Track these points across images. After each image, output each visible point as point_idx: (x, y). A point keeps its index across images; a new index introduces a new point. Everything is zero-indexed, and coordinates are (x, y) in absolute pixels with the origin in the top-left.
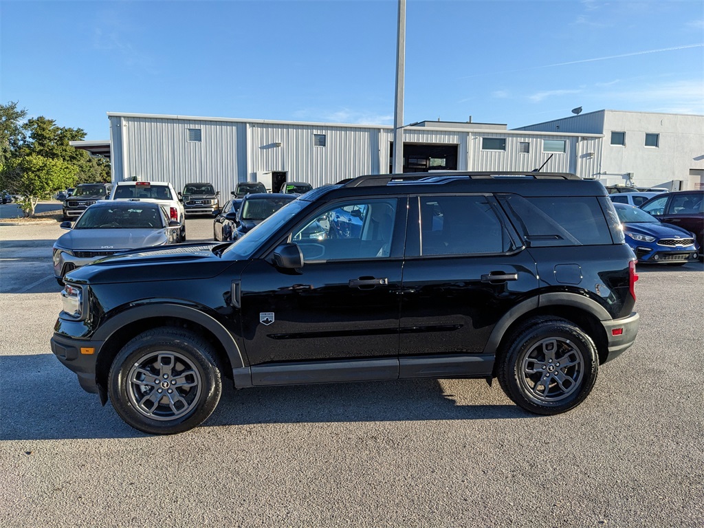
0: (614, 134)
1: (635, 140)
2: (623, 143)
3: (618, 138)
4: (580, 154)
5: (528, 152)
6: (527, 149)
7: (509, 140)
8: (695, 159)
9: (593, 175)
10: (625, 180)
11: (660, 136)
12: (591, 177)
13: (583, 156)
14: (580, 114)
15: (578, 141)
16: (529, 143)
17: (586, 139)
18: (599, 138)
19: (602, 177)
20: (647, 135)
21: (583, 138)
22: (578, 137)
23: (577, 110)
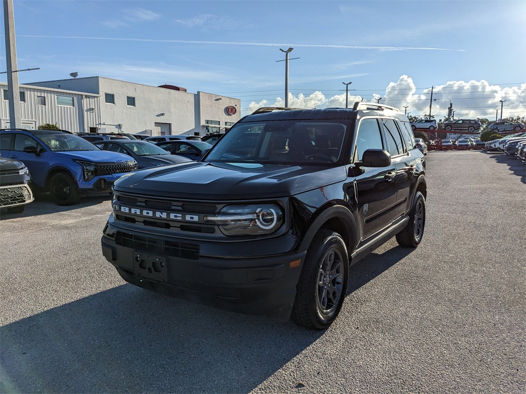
0: (107, 95)
1: (121, 100)
2: (113, 102)
3: (110, 98)
4: (85, 109)
5: (45, 105)
6: (43, 102)
7: (27, 94)
8: (157, 116)
9: (96, 125)
10: (117, 129)
11: (136, 100)
12: (95, 126)
13: (87, 110)
14: (76, 78)
15: (82, 99)
16: (44, 97)
17: (89, 98)
18: (97, 97)
19: (103, 126)
20: (128, 97)
21: (86, 97)
22: (82, 95)
23: (74, 75)
